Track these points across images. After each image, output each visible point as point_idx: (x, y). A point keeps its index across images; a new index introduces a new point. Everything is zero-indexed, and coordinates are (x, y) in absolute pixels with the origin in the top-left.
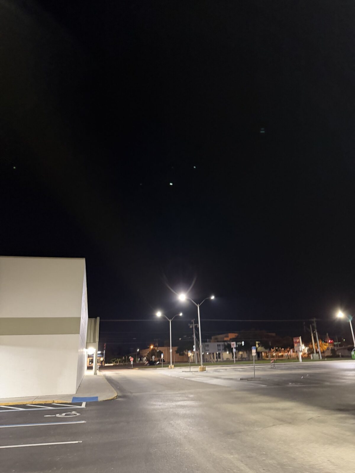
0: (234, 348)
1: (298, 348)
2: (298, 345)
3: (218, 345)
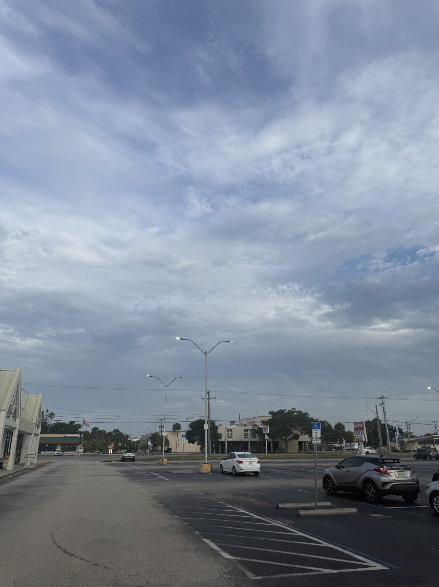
0: (266, 434)
1: (359, 437)
2: (360, 433)
3: (244, 429)
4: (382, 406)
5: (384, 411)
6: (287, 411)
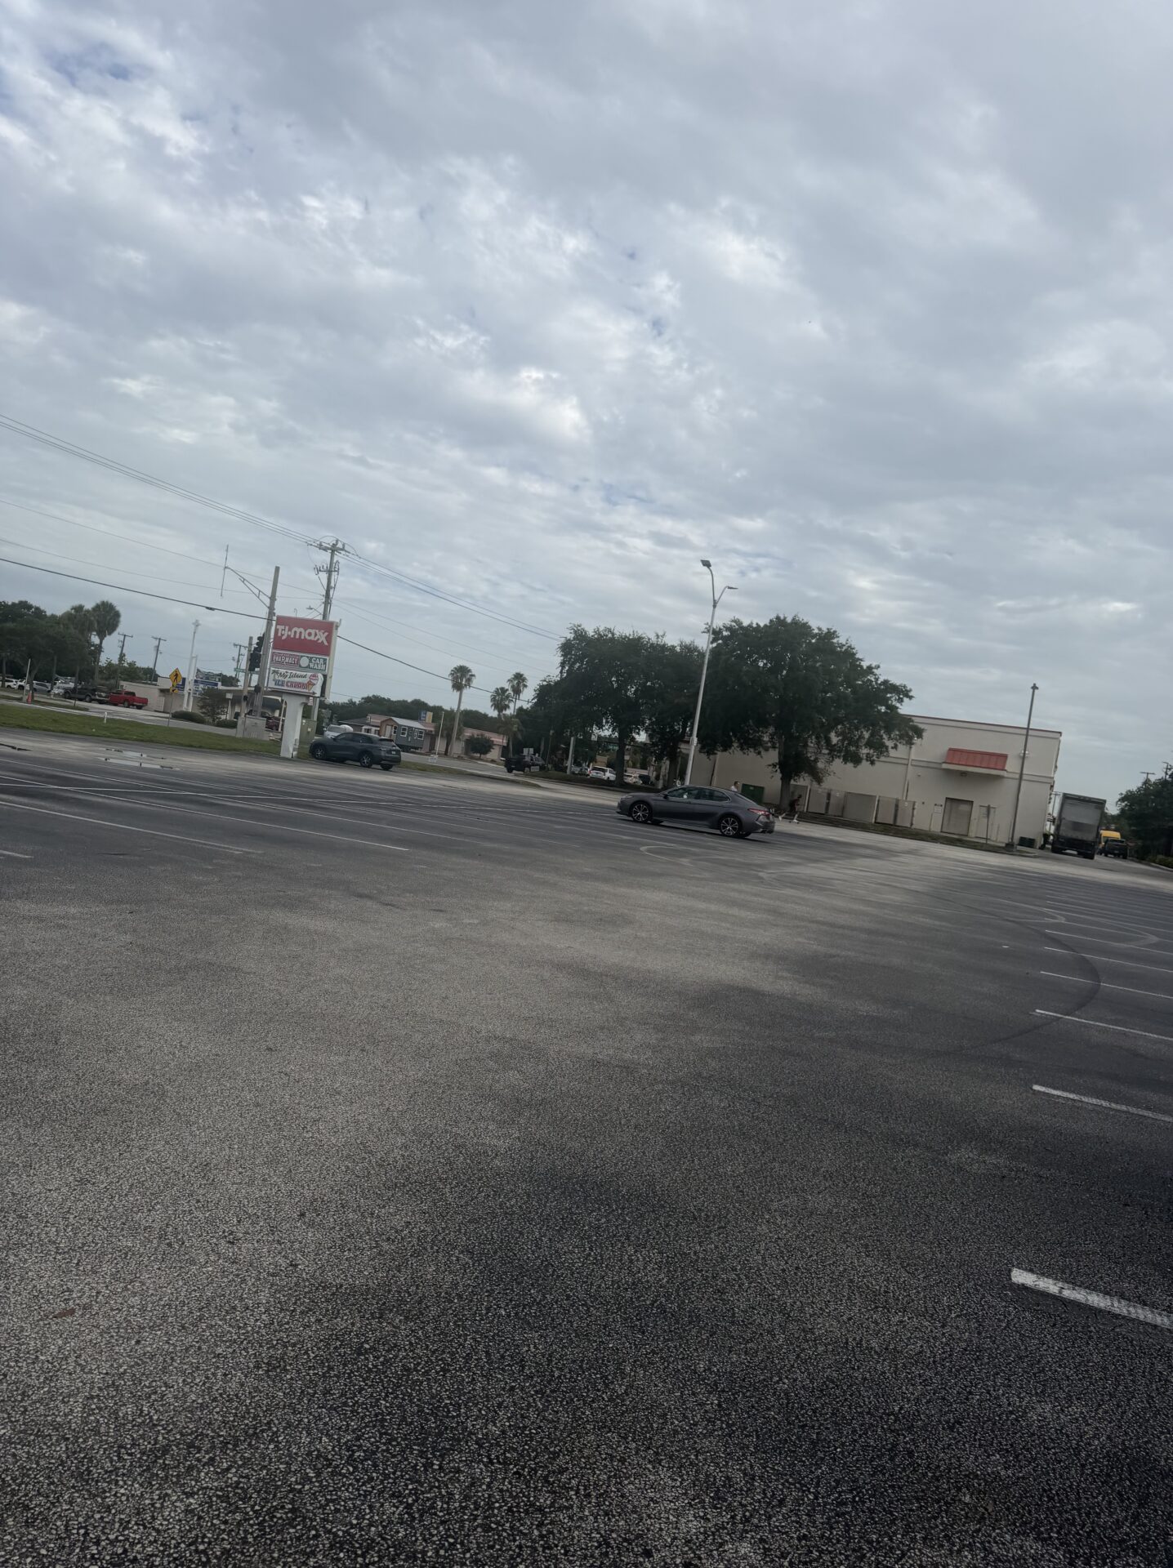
1: (298, 676)
2: (305, 663)
4: (321, 574)
5: (327, 596)
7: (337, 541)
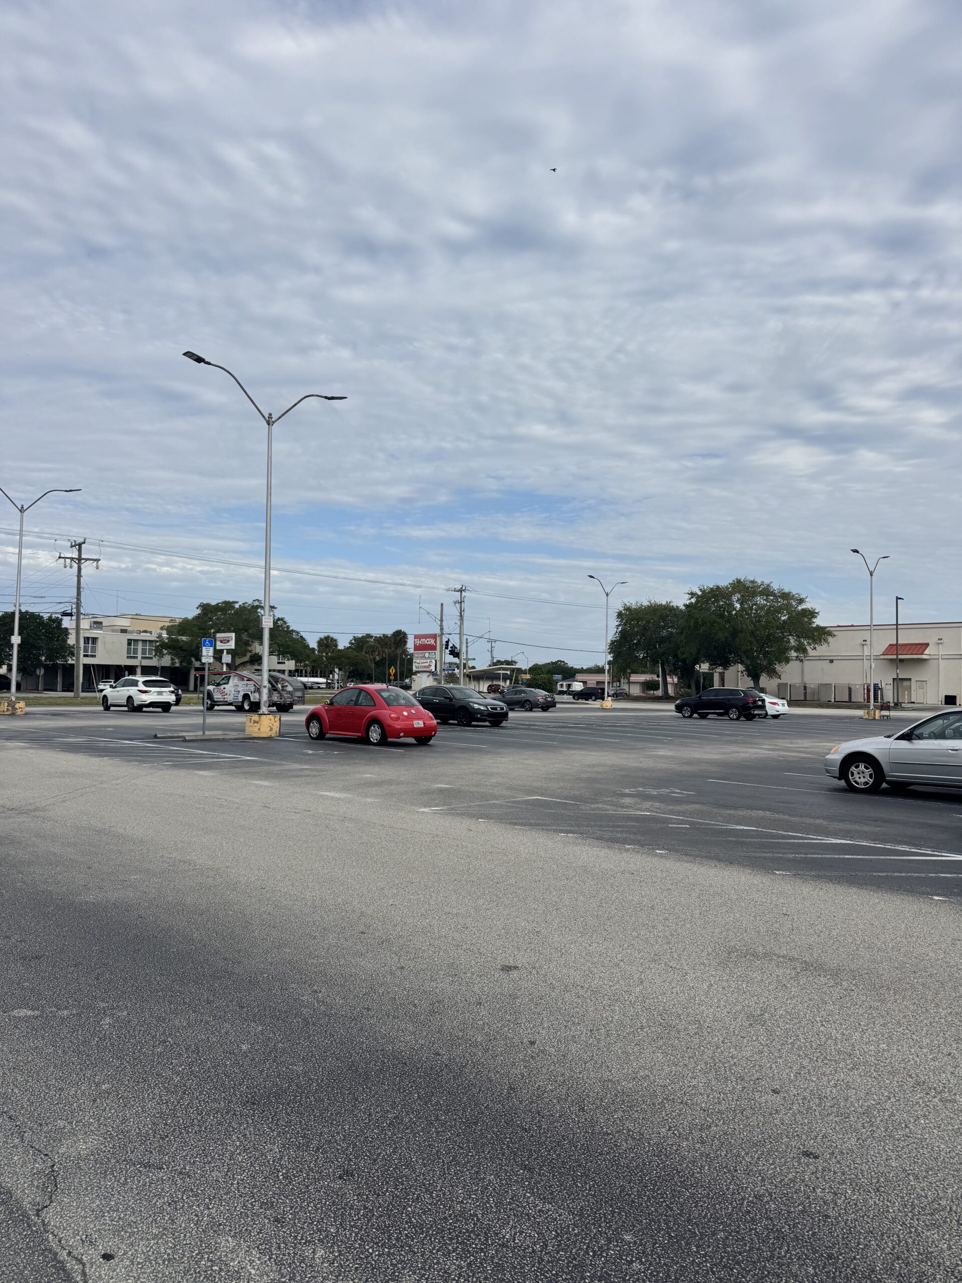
0: (225, 651)
1: (424, 663)
2: (427, 655)
3: (128, 640)
4: (458, 605)
5: (461, 616)
6: (240, 603)
7: (462, 586)
